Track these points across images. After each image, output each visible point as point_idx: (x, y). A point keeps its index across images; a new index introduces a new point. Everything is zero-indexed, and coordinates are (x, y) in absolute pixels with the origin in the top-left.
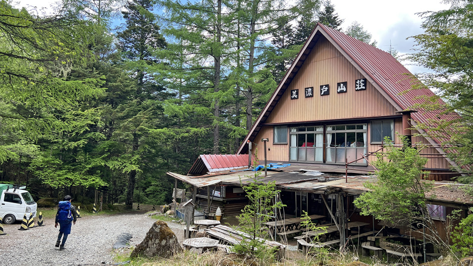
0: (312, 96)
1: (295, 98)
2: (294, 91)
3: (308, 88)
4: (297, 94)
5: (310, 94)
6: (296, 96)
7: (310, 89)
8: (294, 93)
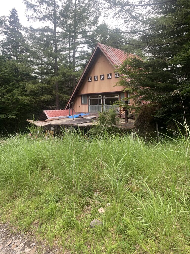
0: (97, 80)
1: (90, 81)
2: (89, 77)
3: (95, 76)
4: (91, 79)
5: (96, 79)
6: (90, 80)
7: (96, 77)
8: (90, 78)
